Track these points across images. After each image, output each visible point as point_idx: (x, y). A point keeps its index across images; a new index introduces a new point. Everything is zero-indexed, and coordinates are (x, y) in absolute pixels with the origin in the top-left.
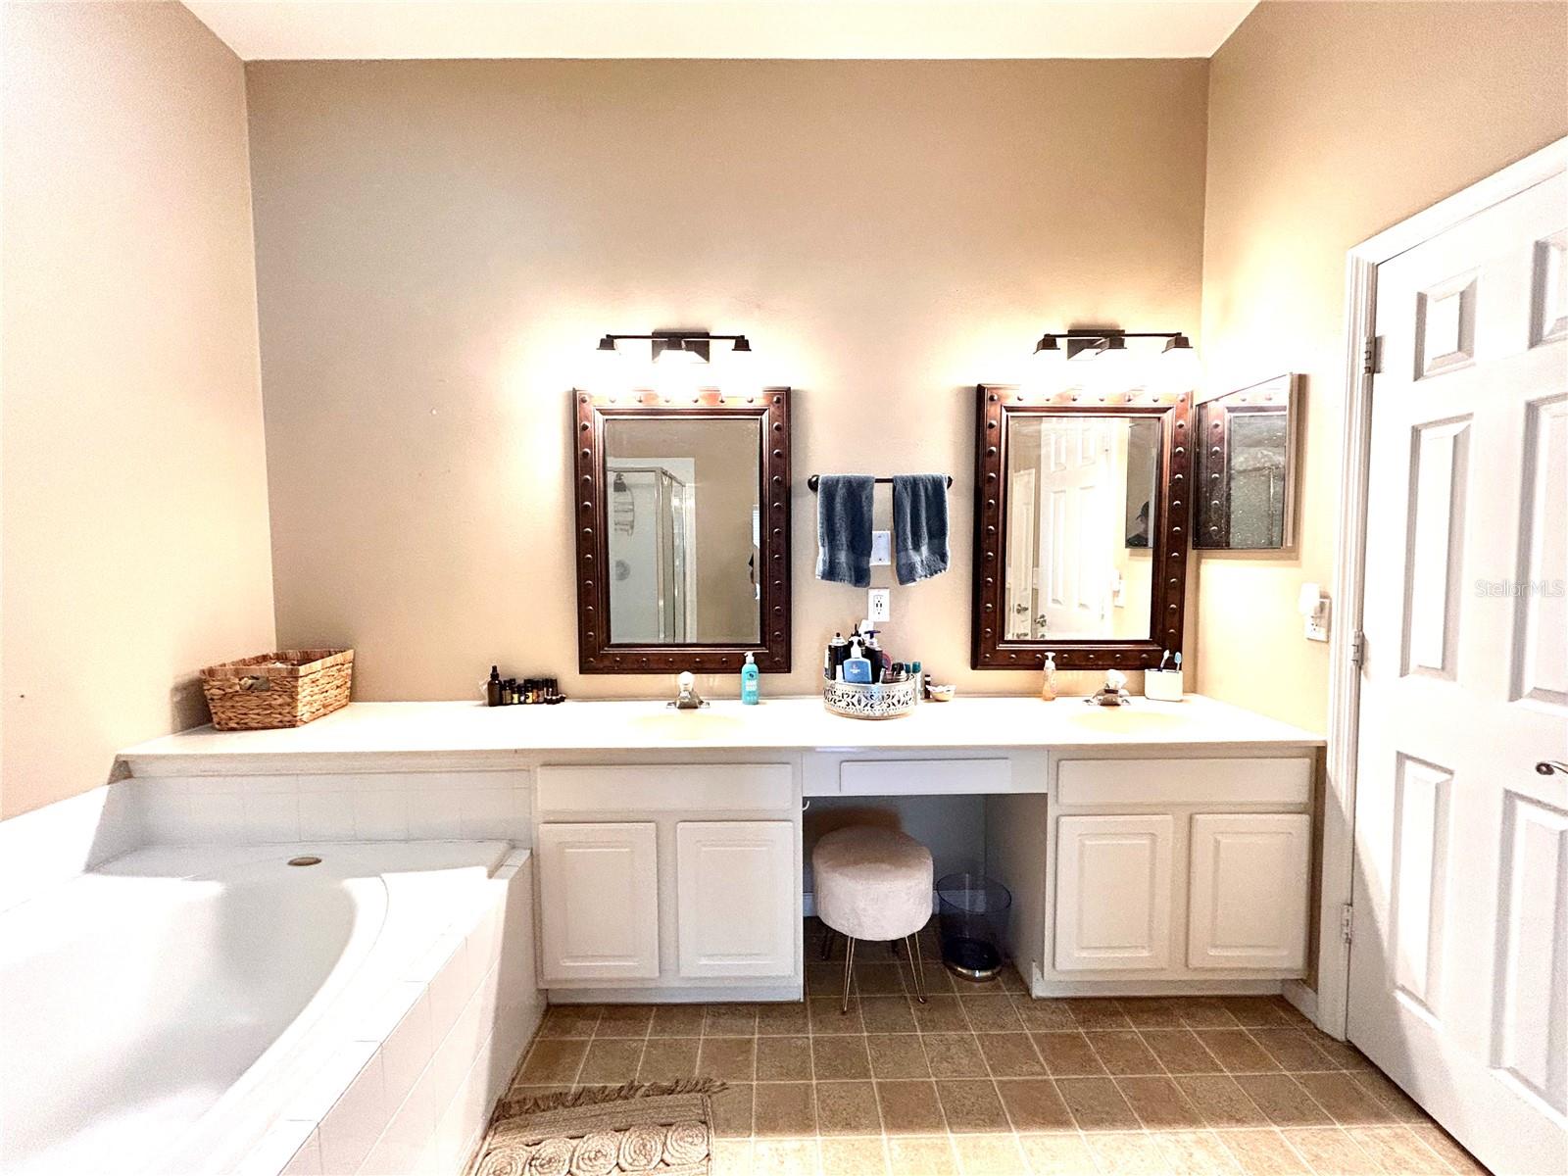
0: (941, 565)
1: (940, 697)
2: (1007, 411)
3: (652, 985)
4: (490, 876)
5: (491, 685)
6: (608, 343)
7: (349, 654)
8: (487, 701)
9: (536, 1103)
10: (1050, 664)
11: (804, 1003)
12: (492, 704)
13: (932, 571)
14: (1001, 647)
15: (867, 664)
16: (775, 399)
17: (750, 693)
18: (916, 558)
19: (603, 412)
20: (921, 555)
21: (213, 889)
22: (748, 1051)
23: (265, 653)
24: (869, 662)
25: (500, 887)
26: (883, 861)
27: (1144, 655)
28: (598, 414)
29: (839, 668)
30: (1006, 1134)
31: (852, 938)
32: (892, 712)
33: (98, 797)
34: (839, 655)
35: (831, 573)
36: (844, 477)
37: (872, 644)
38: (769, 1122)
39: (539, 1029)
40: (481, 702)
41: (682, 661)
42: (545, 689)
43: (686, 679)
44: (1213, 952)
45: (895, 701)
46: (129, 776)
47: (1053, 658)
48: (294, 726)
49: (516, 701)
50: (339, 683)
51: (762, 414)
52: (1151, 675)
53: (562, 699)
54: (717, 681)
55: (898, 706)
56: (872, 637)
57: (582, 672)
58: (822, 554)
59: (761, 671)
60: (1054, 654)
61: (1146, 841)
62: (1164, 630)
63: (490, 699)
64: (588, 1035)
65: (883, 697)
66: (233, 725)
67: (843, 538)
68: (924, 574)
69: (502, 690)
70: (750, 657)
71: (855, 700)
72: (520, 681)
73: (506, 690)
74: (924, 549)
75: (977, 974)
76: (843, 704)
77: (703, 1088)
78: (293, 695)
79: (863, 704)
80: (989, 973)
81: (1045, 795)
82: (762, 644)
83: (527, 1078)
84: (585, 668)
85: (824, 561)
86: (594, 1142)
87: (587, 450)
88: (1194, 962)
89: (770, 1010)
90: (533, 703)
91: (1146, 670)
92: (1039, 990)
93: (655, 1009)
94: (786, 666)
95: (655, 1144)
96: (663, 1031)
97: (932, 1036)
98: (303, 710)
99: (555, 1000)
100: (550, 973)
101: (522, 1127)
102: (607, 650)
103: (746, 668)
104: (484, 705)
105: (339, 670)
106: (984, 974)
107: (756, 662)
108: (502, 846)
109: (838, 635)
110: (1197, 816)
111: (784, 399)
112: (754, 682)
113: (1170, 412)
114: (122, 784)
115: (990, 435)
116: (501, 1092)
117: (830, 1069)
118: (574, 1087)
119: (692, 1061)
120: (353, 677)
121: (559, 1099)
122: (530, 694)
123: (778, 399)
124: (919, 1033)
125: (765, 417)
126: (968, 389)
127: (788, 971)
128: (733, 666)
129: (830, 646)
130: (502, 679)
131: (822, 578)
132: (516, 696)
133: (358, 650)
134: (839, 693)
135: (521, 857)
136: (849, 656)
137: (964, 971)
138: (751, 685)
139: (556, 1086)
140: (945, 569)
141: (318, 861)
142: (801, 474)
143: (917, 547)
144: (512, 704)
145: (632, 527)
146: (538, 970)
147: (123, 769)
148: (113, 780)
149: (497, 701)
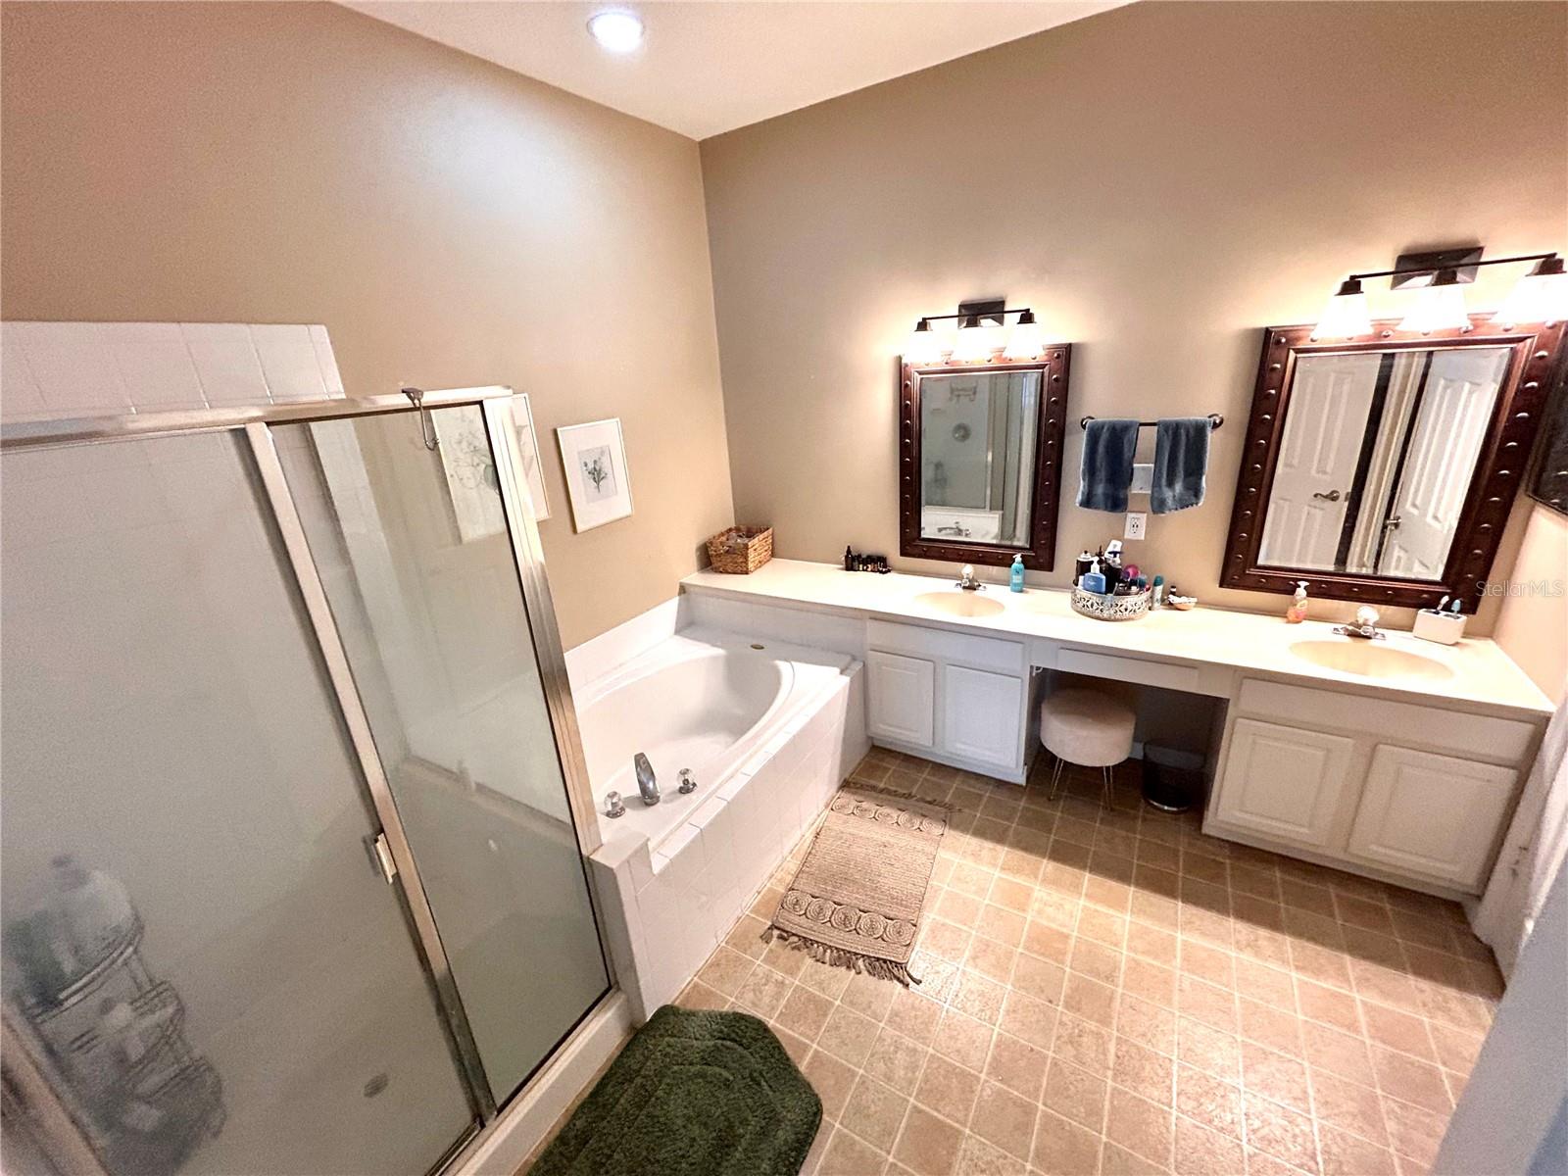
0: (1194, 500)
1: (1179, 606)
2: (1296, 353)
3: (928, 750)
4: (841, 673)
5: (846, 557)
6: (923, 326)
7: (771, 530)
8: (844, 567)
9: (862, 786)
10: (1301, 592)
11: (1025, 788)
12: (847, 569)
13: (1183, 504)
14: (1253, 571)
15: (1102, 580)
16: (1056, 355)
17: (1015, 585)
18: (1168, 494)
19: (920, 373)
20: (1174, 490)
21: (720, 652)
22: (980, 800)
23: (730, 528)
24: (1104, 577)
25: (846, 680)
26: (1089, 717)
27: (1425, 596)
28: (916, 374)
29: (1081, 578)
30: (1172, 901)
31: (1061, 760)
32: (1117, 617)
33: (676, 601)
34: (1084, 568)
35: (1088, 502)
36: (1110, 422)
37: (1114, 562)
38: (980, 833)
39: (867, 756)
40: (841, 566)
41: (970, 555)
42: (878, 563)
43: (968, 569)
44: (1374, 847)
45: (1122, 609)
46: (684, 592)
47: (1305, 588)
48: (747, 573)
49: (861, 569)
50: (766, 548)
51: (1043, 368)
52: (1423, 613)
53: (889, 571)
54: (994, 570)
55: (1125, 613)
56: (1115, 556)
57: (902, 555)
58: (1082, 486)
59: (1026, 567)
60: (1307, 584)
61: (1320, 754)
62: (1460, 574)
63: (846, 566)
64: (893, 766)
65: (1112, 606)
66: (721, 569)
67: (1102, 474)
68: (1174, 507)
69: (854, 561)
70: (1018, 557)
71: (1089, 604)
72: (864, 556)
74: (1178, 487)
75: (1166, 808)
76: (1080, 605)
77: (950, 808)
78: (746, 557)
79: (1095, 608)
80: (1175, 809)
81: (1228, 700)
82: (1031, 548)
83: (859, 774)
84: (903, 553)
85: (1083, 493)
86: (886, 810)
87: (908, 402)
88: (1353, 849)
89: (1001, 784)
90: (872, 571)
91: (1422, 612)
92: (1206, 830)
93: (931, 765)
94: (1049, 566)
95: (917, 822)
96: (934, 775)
97: (1105, 829)
98: (751, 566)
99: (877, 743)
100: (873, 729)
101: (854, 793)
102: (918, 542)
103: (1014, 565)
104: (842, 569)
105: (766, 542)
106: (1170, 809)
107: (1023, 562)
108: (848, 658)
109: (1086, 552)
110: (1381, 746)
111: (1066, 356)
112: (1020, 577)
113: (1529, 341)
114: (683, 596)
115: (1271, 378)
116: (847, 776)
117: (1027, 821)
118: (882, 785)
119: (946, 797)
120: (773, 543)
121: (874, 788)
122: (870, 565)
123: (1059, 355)
124: (1097, 825)
125: (1046, 369)
126: (1256, 331)
127: (1013, 765)
128: (1006, 561)
129: (1078, 561)
130: (854, 554)
131: (1080, 505)
132: (861, 566)
133: (774, 528)
134: (1079, 596)
135: (857, 667)
136: (1089, 571)
137: (1155, 804)
138: (1017, 579)
139: (873, 782)
140: (1197, 504)
141: (762, 648)
142: (1074, 417)
143: (1171, 484)
144: (859, 570)
145: (975, 393)
146: (867, 725)
147: (683, 590)
148: (680, 594)
149: (849, 567)
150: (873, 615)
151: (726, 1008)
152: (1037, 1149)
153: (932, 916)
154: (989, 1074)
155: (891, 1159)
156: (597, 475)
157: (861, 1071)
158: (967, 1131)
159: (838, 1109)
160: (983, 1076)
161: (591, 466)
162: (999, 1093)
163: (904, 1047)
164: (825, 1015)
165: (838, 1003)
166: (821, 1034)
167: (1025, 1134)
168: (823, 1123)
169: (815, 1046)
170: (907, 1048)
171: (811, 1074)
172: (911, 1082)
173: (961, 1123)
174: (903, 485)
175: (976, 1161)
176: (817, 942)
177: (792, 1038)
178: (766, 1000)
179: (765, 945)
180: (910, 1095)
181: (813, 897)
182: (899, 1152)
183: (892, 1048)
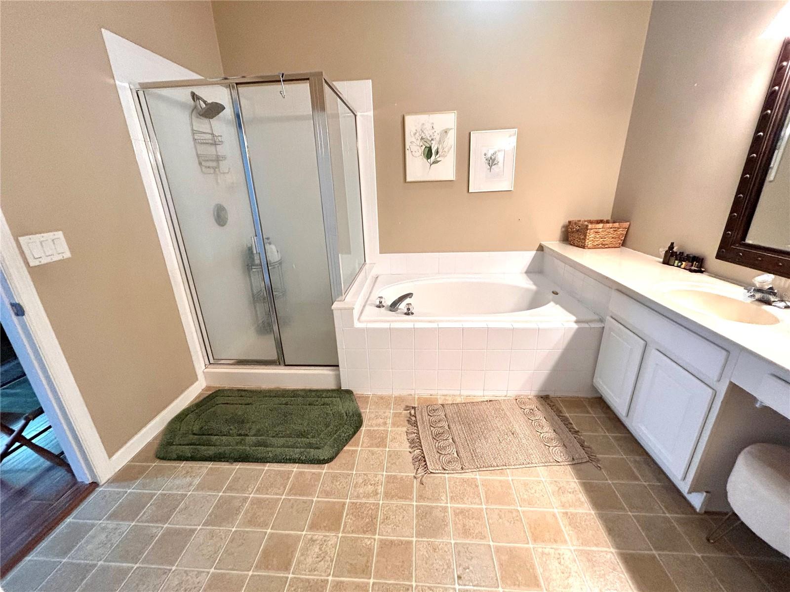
3: (623, 419)
5: (668, 252)
7: (626, 225)
8: (662, 260)
9: (553, 406)
12: (664, 263)
22: (632, 480)
23: (602, 219)
33: (533, 253)
40: (660, 259)
46: (541, 250)
48: (584, 248)
49: (676, 265)
50: (615, 236)
53: (702, 272)
57: (717, 257)
63: (664, 259)
64: (595, 414)
72: (685, 255)
73: (673, 257)
78: (585, 236)
83: (562, 401)
84: (721, 256)
86: (546, 424)
90: (684, 269)
95: (555, 443)
101: (541, 404)
102: (737, 246)
104: (660, 262)
105: (615, 231)
114: (539, 252)
118: (566, 415)
119: (606, 453)
120: (626, 236)
121: (559, 412)
122: (684, 263)
132: (677, 262)
133: (632, 225)
141: (557, 294)
144: (673, 265)
147: (541, 248)
148: (537, 250)
149: (666, 262)
150: (620, 288)
151: (362, 411)
152: (342, 582)
153: (478, 477)
154: (381, 541)
155: (315, 499)
156: (491, 162)
157: (354, 472)
158: (340, 535)
159: (332, 469)
160: (377, 537)
161: (489, 155)
162: (370, 549)
163: (376, 487)
164: (378, 447)
165: (387, 449)
166: (367, 449)
167: (349, 572)
168: (323, 465)
169: (359, 449)
170: (376, 490)
171: (345, 452)
172: (358, 497)
173: (344, 530)
174: (743, 183)
175: (325, 544)
176: (417, 427)
177: (360, 438)
178: (374, 422)
179: (402, 409)
180: (350, 499)
181: (445, 415)
182: (319, 502)
183: (373, 482)
